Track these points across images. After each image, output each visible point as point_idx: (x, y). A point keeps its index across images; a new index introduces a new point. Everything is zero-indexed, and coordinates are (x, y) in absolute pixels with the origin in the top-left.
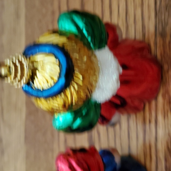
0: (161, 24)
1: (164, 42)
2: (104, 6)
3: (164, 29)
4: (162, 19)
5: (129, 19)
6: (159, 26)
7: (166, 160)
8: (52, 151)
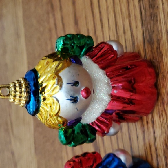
0: (148, 33)
1: (152, 48)
2: (95, 20)
3: (151, 37)
4: (148, 28)
5: (119, 30)
6: (146, 34)
7: (165, 157)
8: (62, 158)
